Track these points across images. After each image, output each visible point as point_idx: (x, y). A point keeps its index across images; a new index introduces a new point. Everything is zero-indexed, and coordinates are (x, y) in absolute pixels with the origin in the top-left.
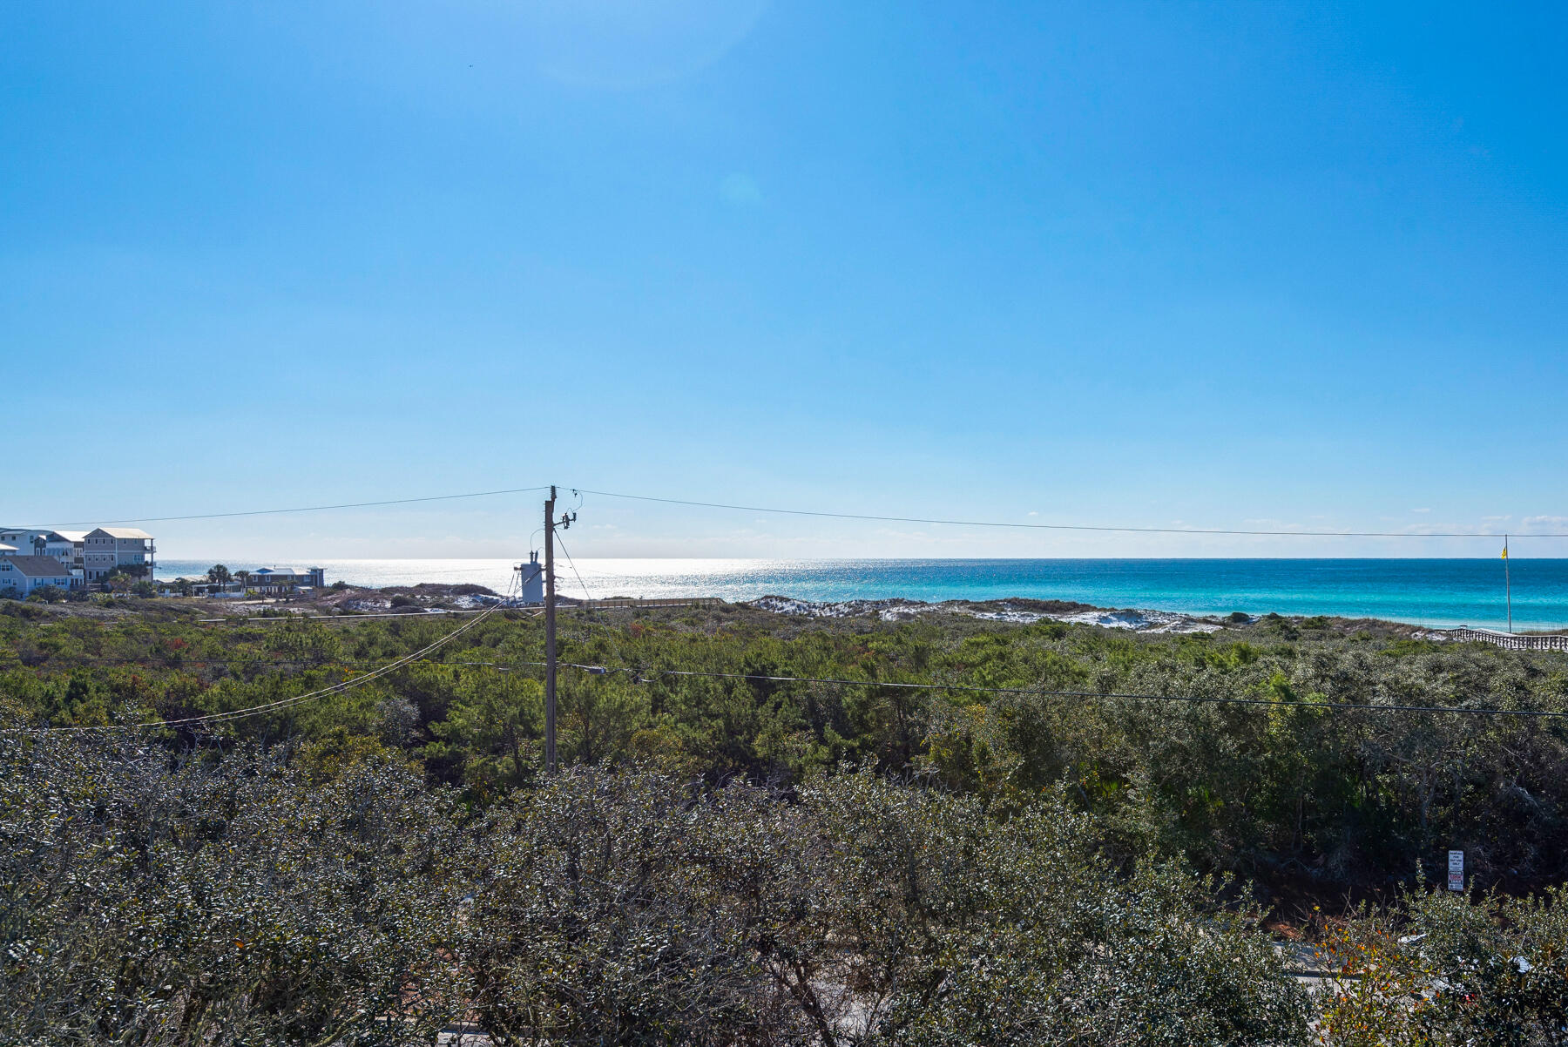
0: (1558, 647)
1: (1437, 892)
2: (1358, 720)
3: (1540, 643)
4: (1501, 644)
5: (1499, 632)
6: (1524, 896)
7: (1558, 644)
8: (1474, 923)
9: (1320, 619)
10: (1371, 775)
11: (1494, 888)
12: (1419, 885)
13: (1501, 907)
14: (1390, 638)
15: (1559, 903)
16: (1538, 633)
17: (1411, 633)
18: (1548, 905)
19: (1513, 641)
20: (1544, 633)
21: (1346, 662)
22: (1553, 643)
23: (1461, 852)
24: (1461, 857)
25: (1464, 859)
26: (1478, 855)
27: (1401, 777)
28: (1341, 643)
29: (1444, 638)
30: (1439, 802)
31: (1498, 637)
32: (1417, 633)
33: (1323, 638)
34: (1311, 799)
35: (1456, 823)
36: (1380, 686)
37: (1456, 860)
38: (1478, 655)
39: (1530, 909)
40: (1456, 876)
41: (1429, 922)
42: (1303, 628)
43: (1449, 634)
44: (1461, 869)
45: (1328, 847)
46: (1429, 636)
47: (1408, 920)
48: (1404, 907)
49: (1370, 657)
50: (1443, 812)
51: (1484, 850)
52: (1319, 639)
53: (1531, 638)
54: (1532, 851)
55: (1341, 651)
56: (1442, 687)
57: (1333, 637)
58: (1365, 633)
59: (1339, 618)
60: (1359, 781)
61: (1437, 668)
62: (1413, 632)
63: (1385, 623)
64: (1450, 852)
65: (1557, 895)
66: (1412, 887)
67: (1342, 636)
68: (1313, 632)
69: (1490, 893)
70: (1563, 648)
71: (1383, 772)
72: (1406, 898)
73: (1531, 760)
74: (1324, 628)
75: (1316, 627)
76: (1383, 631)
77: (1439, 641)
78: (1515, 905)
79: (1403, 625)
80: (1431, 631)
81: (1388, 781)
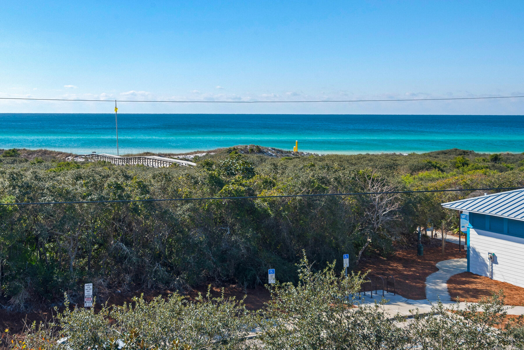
0: (142, 163)
1: (76, 309)
2: (35, 212)
3: (132, 161)
4: (114, 162)
5: (113, 156)
6: (122, 305)
7: (142, 161)
8: (95, 325)
9: (14, 151)
10: (42, 245)
11: (107, 302)
12: (66, 307)
13: (109, 313)
14: (53, 161)
15: (139, 306)
16: (132, 155)
17: (66, 158)
18: (133, 307)
19: (119, 160)
20: (135, 155)
21: (28, 176)
22: (139, 161)
23: (91, 284)
24: (91, 287)
25: (93, 288)
26: (100, 284)
27: (58, 244)
28: (26, 165)
29: (84, 160)
30: (79, 256)
31: (112, 158)
32: (69, 157)
33: (15, 162)
34: (7, 263)
35: (89, 268)
36: (45, 190)
37: (89, 289)
38: (100, 169)
39: (125, 311)
40: (88, 298)
41: (71, 329)
42: (4, 157)
43: (86, 157)
44: (91, 294)
45: (14, 292)
46: (76, 159)
47: (60, 329)
48: (57, 321)
49: (42, 173)
50: (83, 261)
51: (104, 281)
52: (13, 163)
53: (128, 158)
54: (128, 278)
55: (25, 170)
56: (80, 189)
57: (21, 162)
58: (40, 158)
59: (25, 150)
60: (35, 249)
61: (79, 177)
62: (67, 157)
63: (51, 152)
64: (85, 284)
65: (138, 302)
66: (62, 309)
67: (27, 161)
68: (9, 159)
69: (105, 305)
70: (144, 163)
71: (49, 241)
72: (58, 316)
73: (126, 227)
74: (16, 156)
75: (11, 156)
76: (50, 157)
77: (81, 162)
78: (117, 310)
79: (61, 153)
80: (77, 156)
81: (52, 246)
